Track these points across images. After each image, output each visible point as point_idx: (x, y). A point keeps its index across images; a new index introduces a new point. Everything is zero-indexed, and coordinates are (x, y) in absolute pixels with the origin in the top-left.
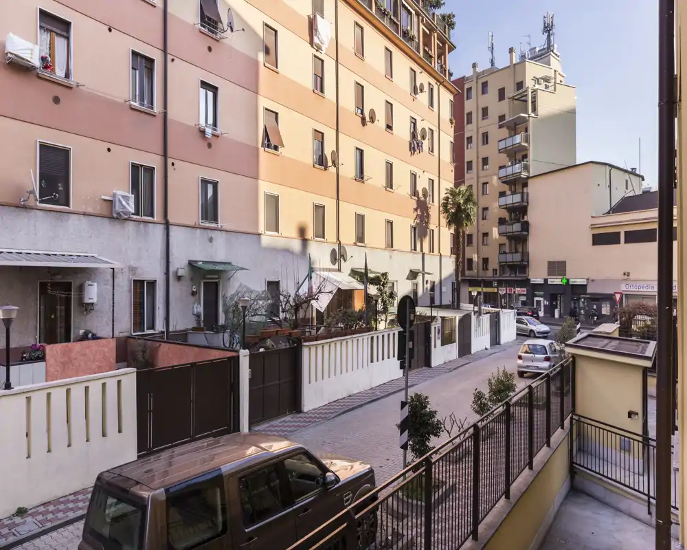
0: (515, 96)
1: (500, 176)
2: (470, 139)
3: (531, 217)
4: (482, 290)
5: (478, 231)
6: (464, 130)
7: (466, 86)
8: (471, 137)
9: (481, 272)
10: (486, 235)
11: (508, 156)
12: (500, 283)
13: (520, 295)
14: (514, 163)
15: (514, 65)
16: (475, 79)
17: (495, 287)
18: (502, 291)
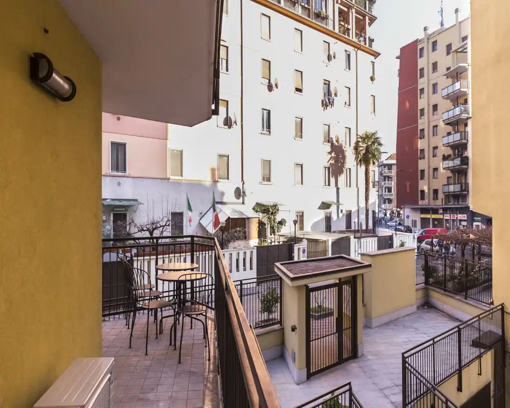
0: (458, 49)
1: (444, 119)
2: (422, 90)
3: (469, 153)
4: (431, 216)
5: (429, 167)
6: (417, 84)
7: (419, 47)
8: (423, 88)
9: (432, 201)
10: (436, 170)
11: (451, 101)
12: (445, 210)
13: (461, 221)
14: (456, 106)
15: (460, 23)
16: (426, 40)
17: (441, 214)
18: (447, 217)
